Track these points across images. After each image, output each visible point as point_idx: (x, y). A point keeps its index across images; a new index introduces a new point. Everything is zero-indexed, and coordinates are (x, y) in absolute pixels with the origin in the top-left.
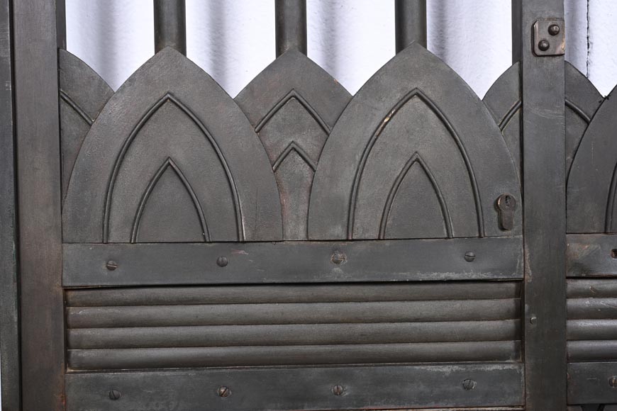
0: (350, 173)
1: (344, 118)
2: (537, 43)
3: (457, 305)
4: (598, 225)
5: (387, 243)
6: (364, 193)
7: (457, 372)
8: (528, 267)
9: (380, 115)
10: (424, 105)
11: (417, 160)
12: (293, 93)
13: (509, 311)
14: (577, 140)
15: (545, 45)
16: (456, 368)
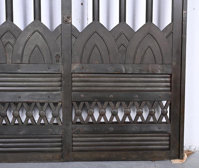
0: (22, 48)
1: (20, 36)
2: (64, 20)
3: (47, 79)
4: (79, 62)
5: (31, 64)
6: (25, 53)
7: (47, 93)
8: (63, 70)
9: (28, 35)
10: (39, 33)
11: (37, 46)
12: (8, 30)
13: (59, 80)
14: (74, 42)
15: (66, 21)
16: (46, 93)
